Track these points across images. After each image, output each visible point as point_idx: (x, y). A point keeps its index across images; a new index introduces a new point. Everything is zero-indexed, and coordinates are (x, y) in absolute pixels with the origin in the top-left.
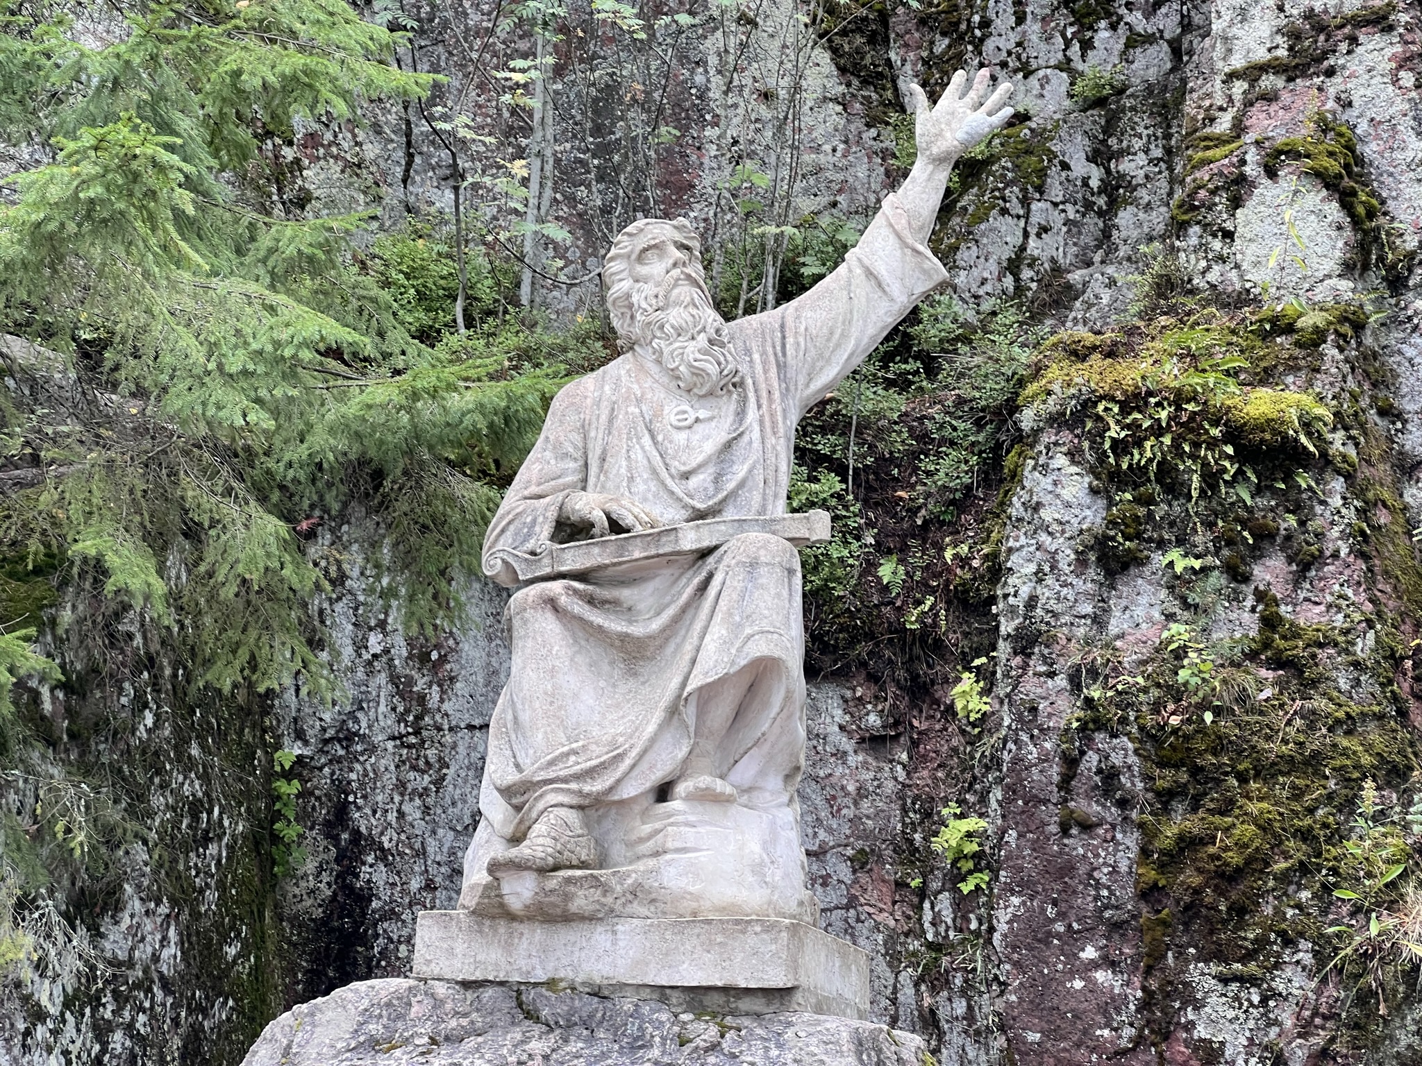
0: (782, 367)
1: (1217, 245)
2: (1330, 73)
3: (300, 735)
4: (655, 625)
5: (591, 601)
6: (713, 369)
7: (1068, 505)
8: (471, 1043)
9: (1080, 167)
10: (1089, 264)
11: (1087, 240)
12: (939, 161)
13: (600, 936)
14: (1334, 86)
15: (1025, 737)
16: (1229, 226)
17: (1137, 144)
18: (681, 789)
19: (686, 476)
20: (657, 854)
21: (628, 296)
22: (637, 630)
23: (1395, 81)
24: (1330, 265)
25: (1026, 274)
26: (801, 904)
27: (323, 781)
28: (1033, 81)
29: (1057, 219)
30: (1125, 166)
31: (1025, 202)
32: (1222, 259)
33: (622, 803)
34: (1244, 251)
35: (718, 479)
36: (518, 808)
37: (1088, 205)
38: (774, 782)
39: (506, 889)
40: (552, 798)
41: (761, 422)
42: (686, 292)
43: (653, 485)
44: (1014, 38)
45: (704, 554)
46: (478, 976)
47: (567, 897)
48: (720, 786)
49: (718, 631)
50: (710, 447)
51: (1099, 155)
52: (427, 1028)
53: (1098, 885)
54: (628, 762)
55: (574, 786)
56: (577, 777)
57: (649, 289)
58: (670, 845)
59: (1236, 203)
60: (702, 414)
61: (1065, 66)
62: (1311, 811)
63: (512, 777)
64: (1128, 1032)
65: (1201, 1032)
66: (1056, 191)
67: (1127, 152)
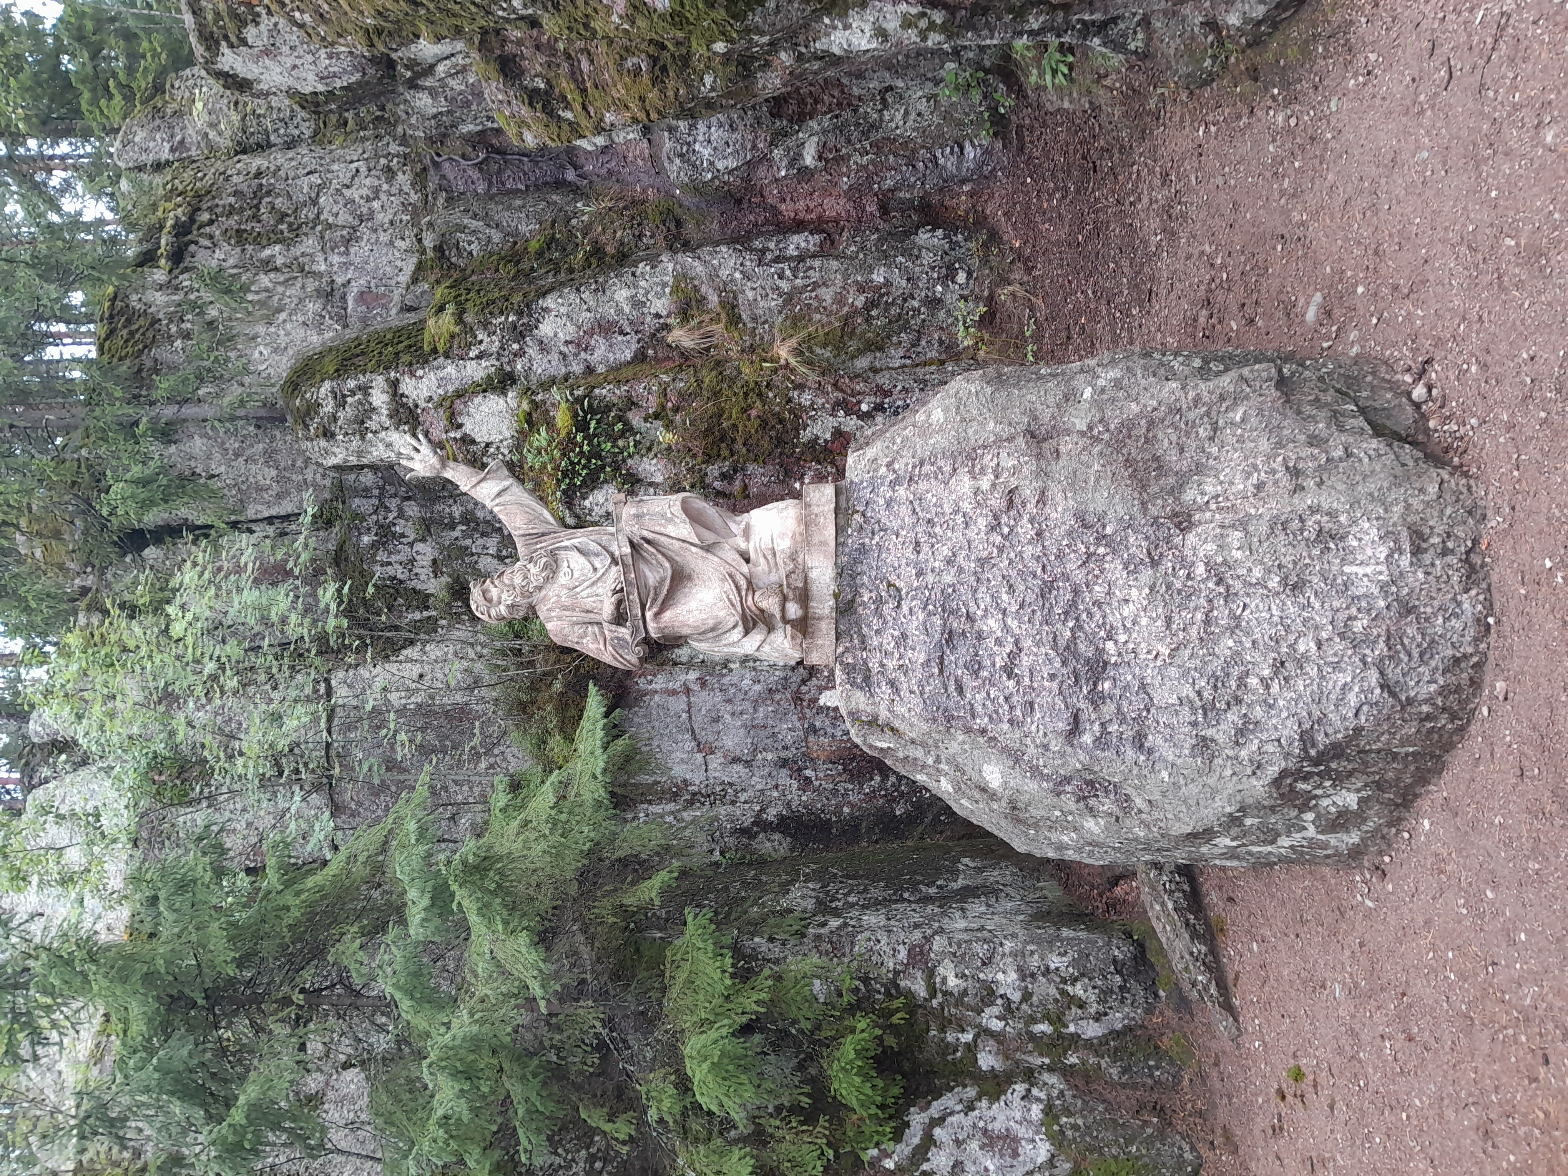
1: (492, 450)
2: (417, 406)
4: (667, 565)
5: (654, 600)
8: (865, 630)
9: (457, 533)
11: (489, 529)
12: (444, 466)
14: (422, 404)
16: (483, 445)
17: (447, 510)
18: (744, 547)
19: (595, 569)
20: (774, 554)
22: (669, 574)
23: (421, 378)
24: (501, 401)
25: (504, 553)
28: (418, 558)
29: (480, 542)
30: (457, 514)
31: (472, 554)
32: (498, 448)
33: (750, 574)
34: (495, 437)
35: (597, 555)
39: (793, 617)
40: (748, 603)
41: (568, 541)
43: (600, 584)
44: (397, 566)
45: (633, 545)
47: (796, 588)
48: (740, 534)
50: (582, 560)
51: (452, 527)
54: (732, 571)
55: (743, 594)
56: (740, 593)
57: (504, 596)
59: (473, 442)
60: (565, 564)
61: (411, 545)
66: (468, 542)
67: (450, 514)
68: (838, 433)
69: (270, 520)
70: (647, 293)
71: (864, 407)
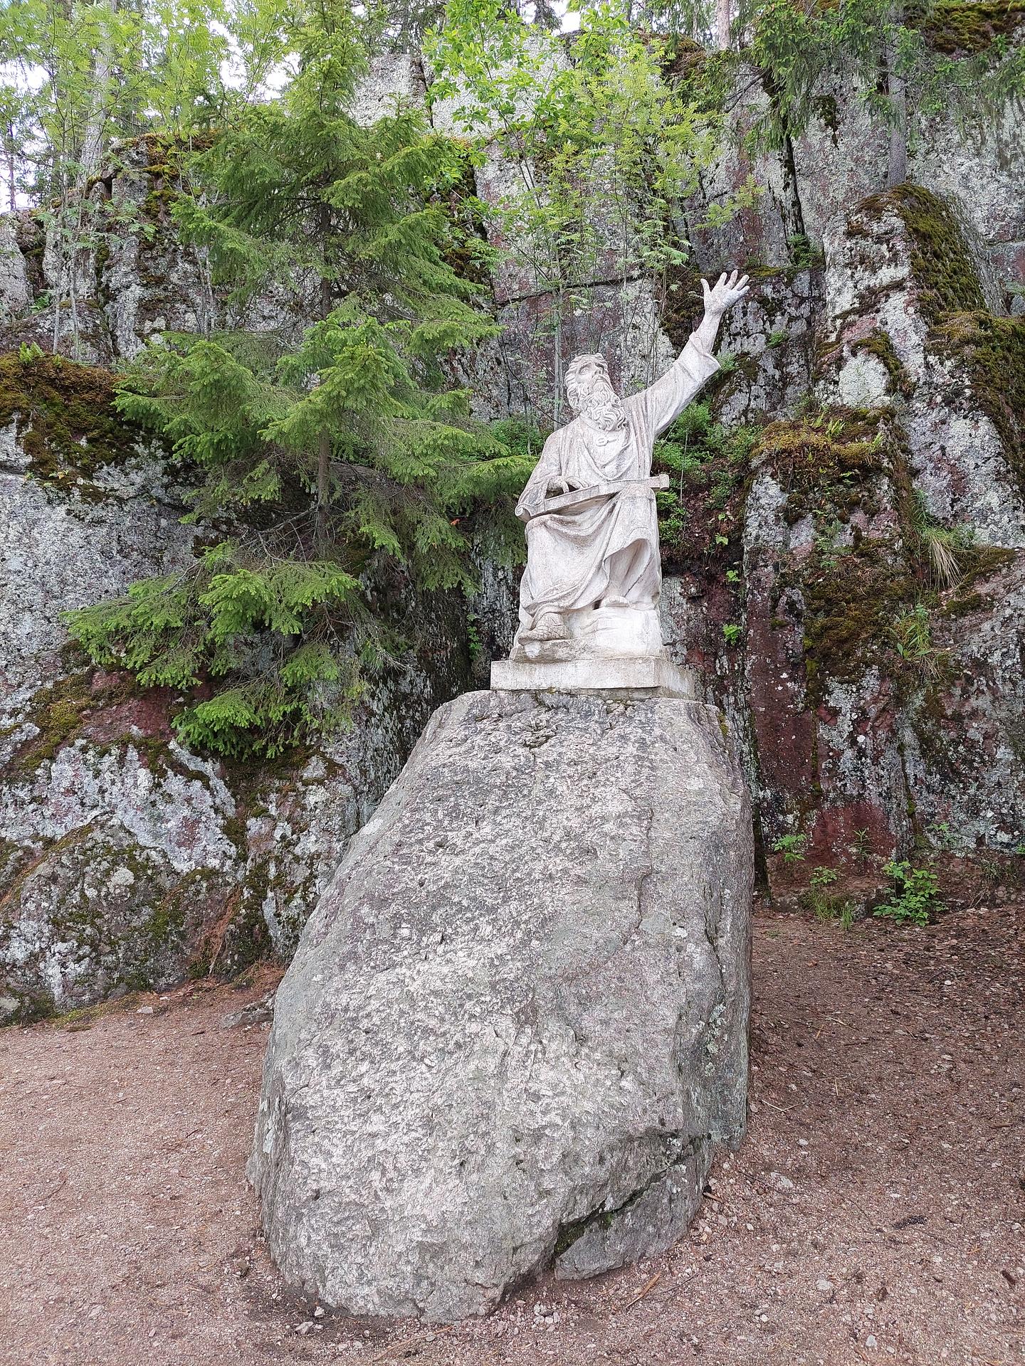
0: (645, 416)
1: (831, 387)
2: (878, 311)
3: (476, 611)
4: (591, 531)
5: (561, 522)
6: (614, 418)
7: (771, 497)
8: (515, 716)
9: (771, 370)
10: (775, 409)
11: (774, 399)
12: (715, 313)
13: (569, 668)
14: (879, 316)
15: (756, 592)
16: (836, 379)
17: (794, 360)
18: (603, 603)
19: (604, 466)
20: (594, 631)
21: (575, 390)
22: (582, 534)
23: (906, 312)
24: (881, 391)
25: (750, 415)
26: (661, 651)
27: (486, 627)
28: (751, 339)
29: (762, 392)
30: (790, 369)
32: (834, 393)
33: (578, 610)
34: (844, 388)
35: (618, 466)
36: (533, 615)
37: (775, 386)
38: (648, 599)
39: (527, 649)
40: (547, 609)
41: (637, 441)
42: (601, 384)
43: (589, 471)
45: (612, 496)
46: (518, 688)
47: (554, 652)
48: (621, 599)
49: (619, 529)
50: (615, 453)
51: (778, 366)
52: (498, 710)
53: (788, 649)
54: (580, 592)
55: (556, 603)
56: (557, 600)
57: (585, 385)
58: (599, 627)
59: (839, 368)
60: (610, 439)
61: (763, 332)
62: (877, 613)
63: (530, 602)
64: (801, 705)
65: (831, 704)
66: (762, 381)
67: (790, 363)
68: (835, 712)
69: (797, 203)
70: (996, 524)
71: (861, 739)
